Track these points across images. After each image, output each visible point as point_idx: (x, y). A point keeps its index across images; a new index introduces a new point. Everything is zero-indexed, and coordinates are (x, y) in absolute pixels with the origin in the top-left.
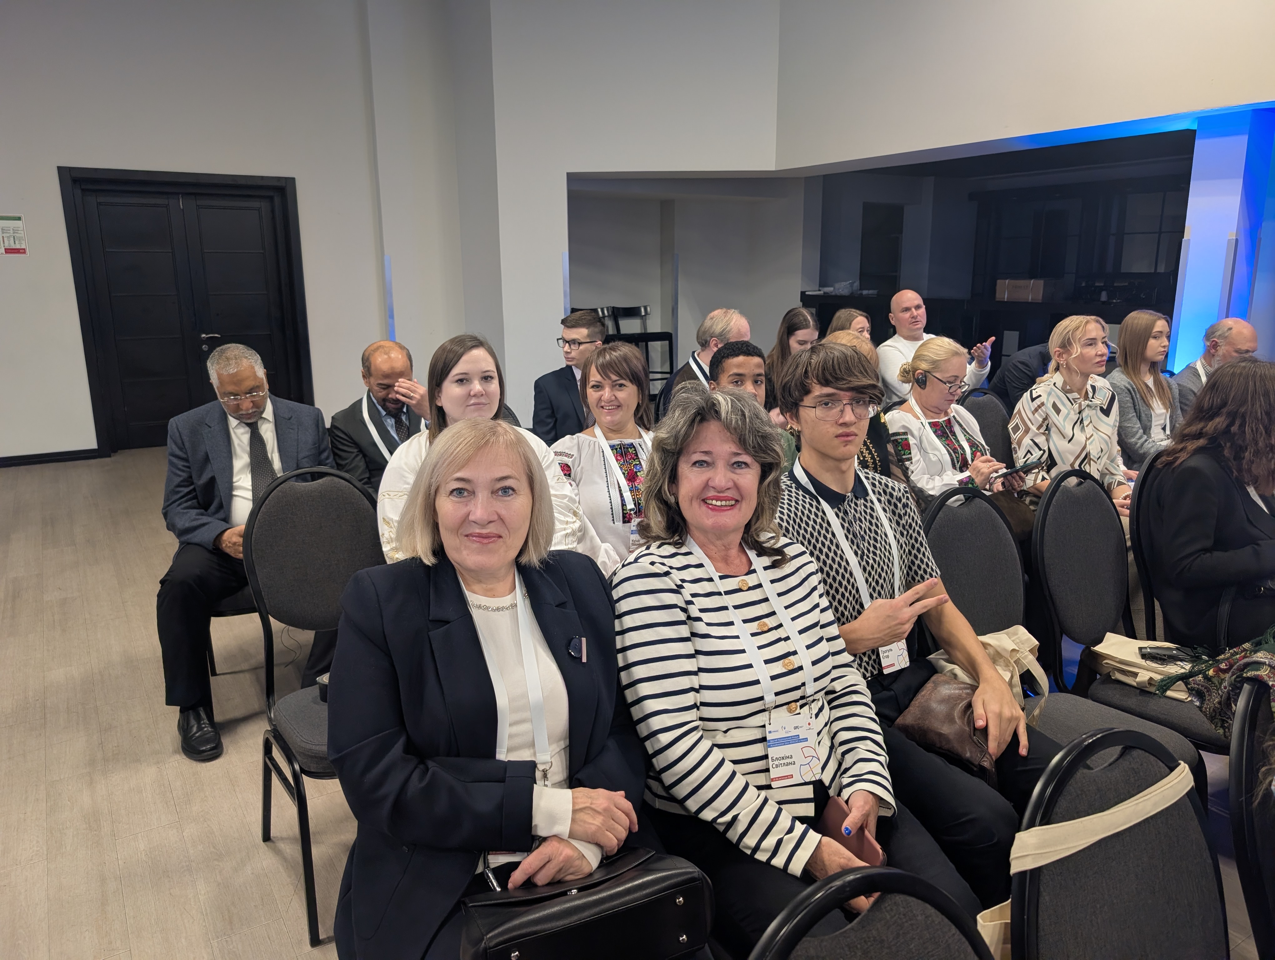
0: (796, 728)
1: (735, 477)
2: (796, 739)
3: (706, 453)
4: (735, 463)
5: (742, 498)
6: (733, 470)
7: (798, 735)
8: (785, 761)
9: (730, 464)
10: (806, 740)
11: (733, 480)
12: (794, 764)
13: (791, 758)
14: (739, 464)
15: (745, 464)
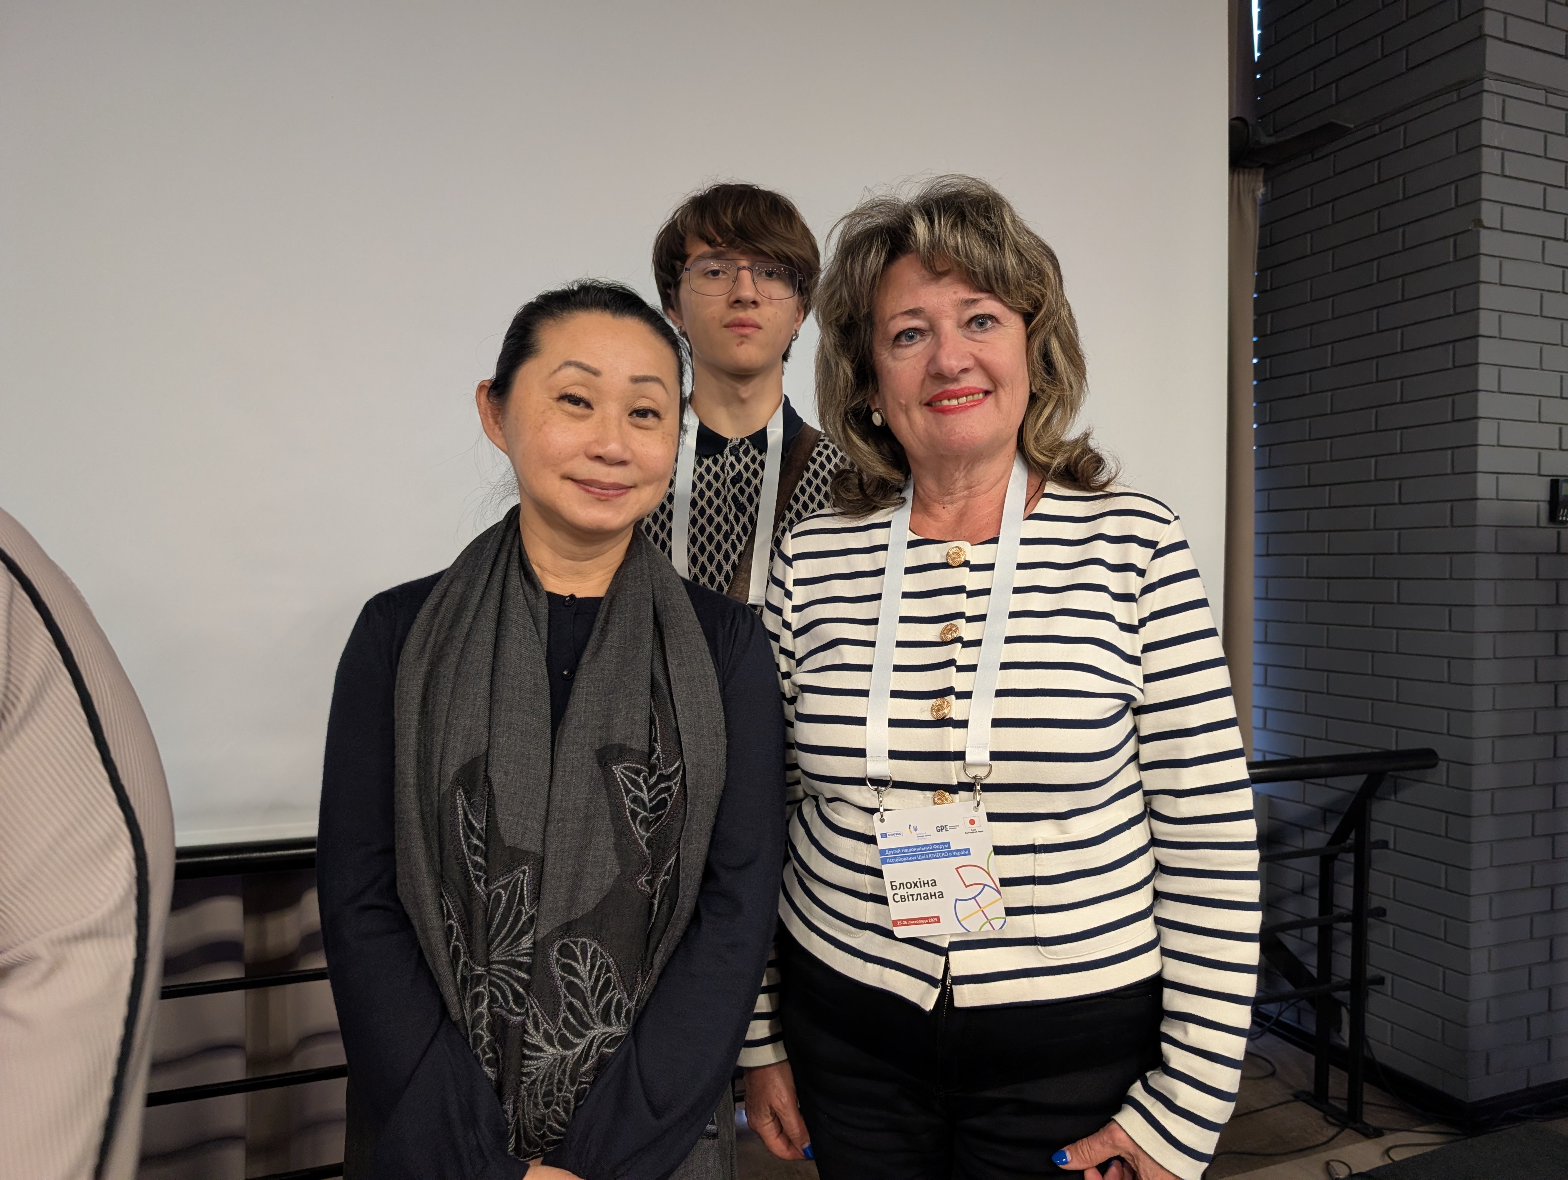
0: (941, 829)
1: (974, 348)
2: (943, 851)
3: (914, 313)
4: (972, 320)
5: (996, 387)
6: (970, 335)
7: (948, 843)
8: (921, 890)
9: (962, 324)
10: (966, 852)
11: (972, 355)
12: (942, 895)
13: (934, 883)
14: (981, 321)
15: (992, 318)
